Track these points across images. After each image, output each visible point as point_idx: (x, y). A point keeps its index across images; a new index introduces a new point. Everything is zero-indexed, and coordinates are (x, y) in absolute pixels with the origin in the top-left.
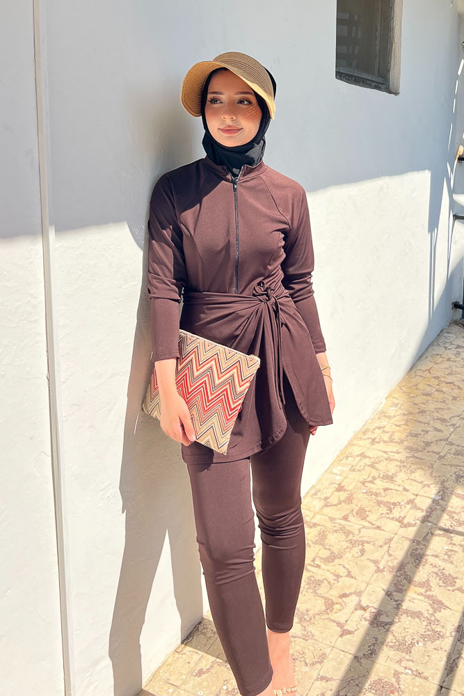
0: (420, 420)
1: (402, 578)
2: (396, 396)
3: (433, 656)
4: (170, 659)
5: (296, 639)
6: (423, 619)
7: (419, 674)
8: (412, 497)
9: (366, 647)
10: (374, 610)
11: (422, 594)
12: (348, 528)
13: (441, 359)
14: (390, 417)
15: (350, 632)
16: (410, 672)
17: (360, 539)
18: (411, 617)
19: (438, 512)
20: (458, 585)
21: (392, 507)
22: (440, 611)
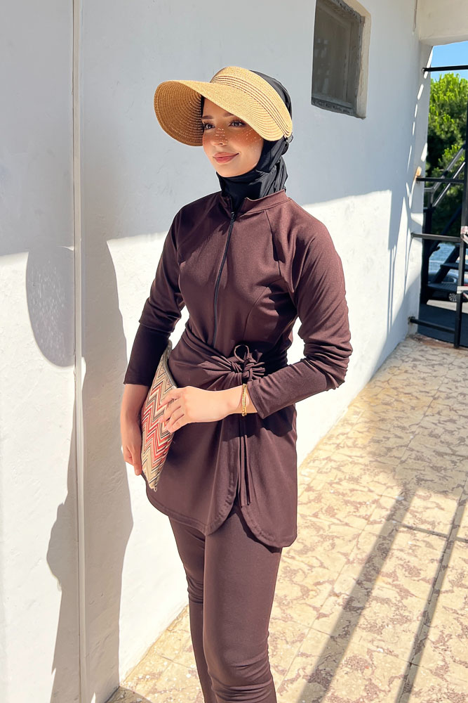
0: (381, 427)
1: (371, 569)
2: (358, 405)
3: (402, 637)
4: (163, 636)
5: (277, 620)
6: (391, 605)
7: (390, 652)
8: (377, 497)
9: (341, 628)
10: (346, 597)
11: (390, 584)
12: (318, 524)
13: (399, 371)
14: (352, 425)
15: (325, 616)
16: (382, 650)
17: (331, 534)
18: (381, 602)
19: (402, 511)
20: (422, 576)
21: (359, 506)
22: (407, 599)
